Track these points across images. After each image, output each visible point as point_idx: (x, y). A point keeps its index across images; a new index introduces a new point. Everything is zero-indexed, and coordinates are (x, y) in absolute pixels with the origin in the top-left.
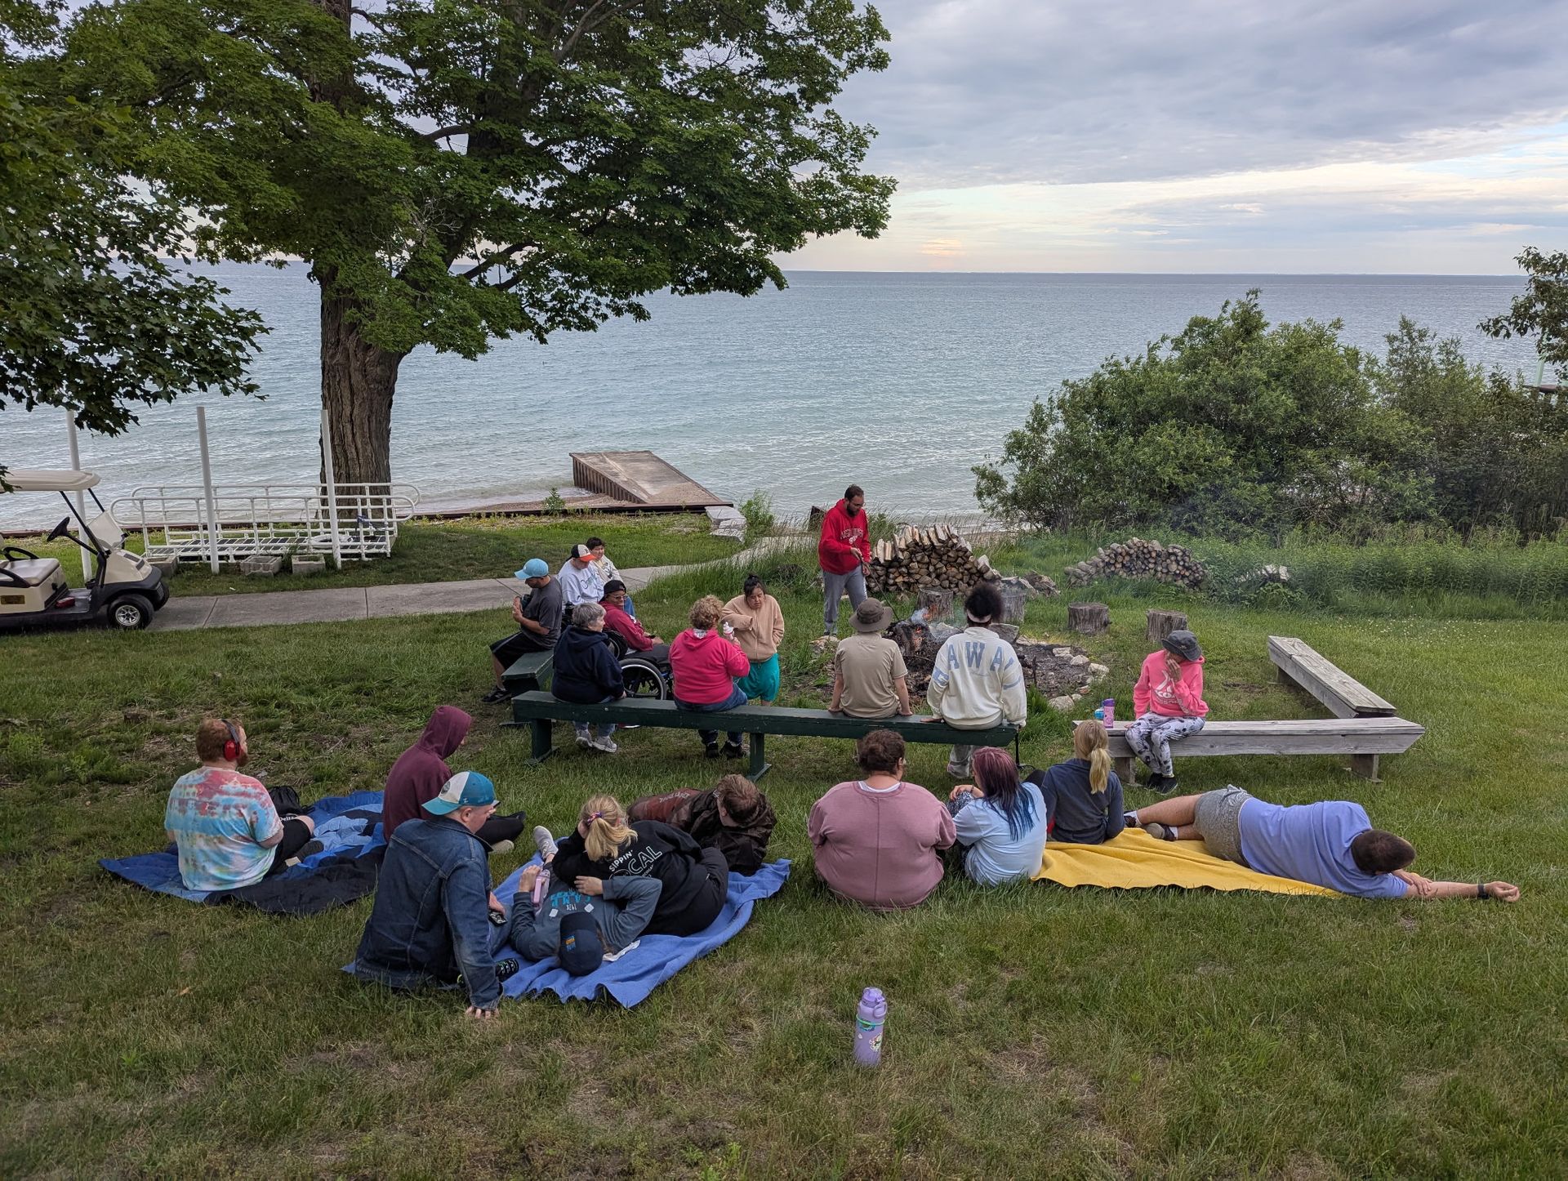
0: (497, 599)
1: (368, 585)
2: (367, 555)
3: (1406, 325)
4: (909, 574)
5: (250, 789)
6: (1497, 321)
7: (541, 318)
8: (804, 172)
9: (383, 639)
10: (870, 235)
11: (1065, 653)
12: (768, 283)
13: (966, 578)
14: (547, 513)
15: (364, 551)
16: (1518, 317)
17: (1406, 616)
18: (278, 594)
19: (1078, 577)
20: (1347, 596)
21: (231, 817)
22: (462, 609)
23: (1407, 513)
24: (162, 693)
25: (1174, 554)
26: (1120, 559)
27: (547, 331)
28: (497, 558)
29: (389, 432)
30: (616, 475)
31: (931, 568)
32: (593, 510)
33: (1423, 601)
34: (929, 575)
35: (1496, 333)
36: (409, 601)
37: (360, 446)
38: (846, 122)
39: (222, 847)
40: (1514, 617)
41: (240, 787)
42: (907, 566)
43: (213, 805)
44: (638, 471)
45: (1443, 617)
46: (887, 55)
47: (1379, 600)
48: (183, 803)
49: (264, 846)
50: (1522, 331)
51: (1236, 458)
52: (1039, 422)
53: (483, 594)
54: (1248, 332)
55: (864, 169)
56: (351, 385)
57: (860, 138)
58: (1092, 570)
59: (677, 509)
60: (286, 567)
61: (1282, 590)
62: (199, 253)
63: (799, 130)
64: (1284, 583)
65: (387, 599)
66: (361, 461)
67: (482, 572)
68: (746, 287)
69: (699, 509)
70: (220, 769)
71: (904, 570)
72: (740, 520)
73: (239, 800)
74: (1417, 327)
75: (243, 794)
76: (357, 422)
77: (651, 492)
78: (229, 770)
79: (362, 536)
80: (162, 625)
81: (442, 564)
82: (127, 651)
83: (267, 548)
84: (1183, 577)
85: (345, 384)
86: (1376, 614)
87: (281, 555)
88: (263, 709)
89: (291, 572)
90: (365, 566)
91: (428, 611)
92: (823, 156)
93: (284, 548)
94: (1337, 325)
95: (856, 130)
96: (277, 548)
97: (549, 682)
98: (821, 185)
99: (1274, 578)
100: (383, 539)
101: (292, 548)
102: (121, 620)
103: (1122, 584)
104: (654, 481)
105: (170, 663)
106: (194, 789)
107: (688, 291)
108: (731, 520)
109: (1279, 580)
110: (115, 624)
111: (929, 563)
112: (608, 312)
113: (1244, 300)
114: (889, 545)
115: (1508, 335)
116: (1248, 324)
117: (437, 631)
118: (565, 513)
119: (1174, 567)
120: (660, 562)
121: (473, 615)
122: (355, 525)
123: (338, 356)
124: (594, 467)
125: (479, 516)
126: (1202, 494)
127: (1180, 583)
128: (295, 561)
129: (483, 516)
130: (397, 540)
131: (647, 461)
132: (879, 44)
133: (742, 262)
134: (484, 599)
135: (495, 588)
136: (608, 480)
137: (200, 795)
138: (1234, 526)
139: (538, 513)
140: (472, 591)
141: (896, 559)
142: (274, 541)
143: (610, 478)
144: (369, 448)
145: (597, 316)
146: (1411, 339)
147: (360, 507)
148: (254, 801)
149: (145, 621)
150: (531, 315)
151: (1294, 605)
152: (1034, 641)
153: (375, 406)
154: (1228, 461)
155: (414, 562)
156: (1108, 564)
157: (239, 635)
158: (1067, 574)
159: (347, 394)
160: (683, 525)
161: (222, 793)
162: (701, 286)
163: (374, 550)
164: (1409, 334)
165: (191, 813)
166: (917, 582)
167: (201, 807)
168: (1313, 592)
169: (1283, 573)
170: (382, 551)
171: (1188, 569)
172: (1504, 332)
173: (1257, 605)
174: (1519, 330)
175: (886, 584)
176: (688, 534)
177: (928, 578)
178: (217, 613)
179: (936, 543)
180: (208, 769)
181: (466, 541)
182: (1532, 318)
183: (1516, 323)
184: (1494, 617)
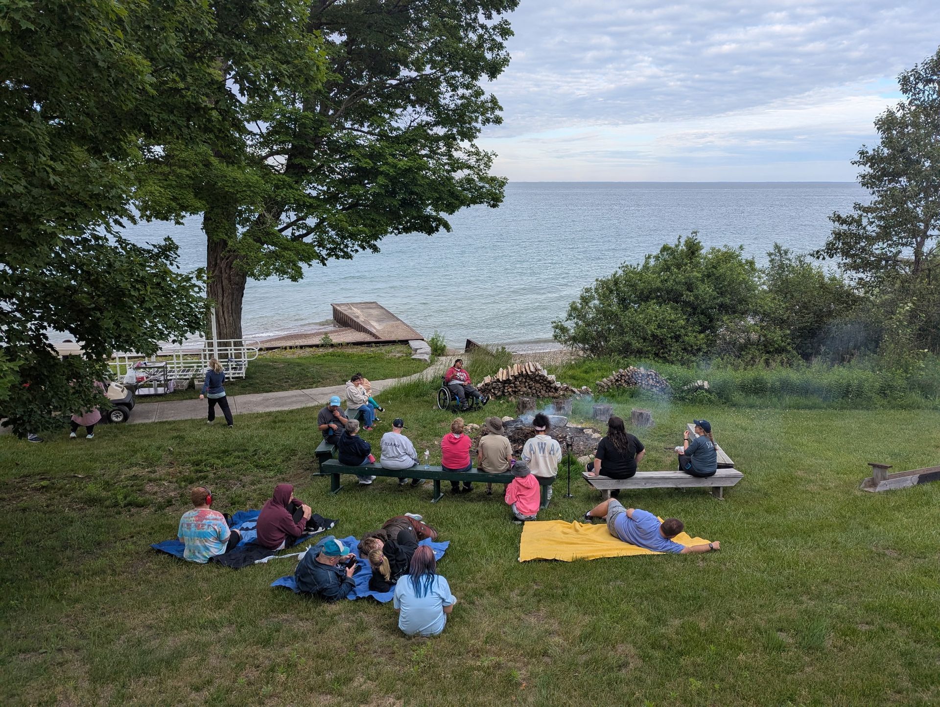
0: (301, 402)
1: (235, 395)
2: (233, 378)
3: (777, 247)
4: (516, 387)
5: (218, 517)
6: (818, 252)
7: (324, 253)
8: (459, 175)
9: (248, 426)
10: (494, 206)
11: (590, 431)
12: (441, 228)
13: (544, 388)
14: (322, 346)
15: (231, 376)
16: (828, 249)
17: (767, 407)
18: (189, 401)
19: (603, 387)
20: (737, 397)
21: (210, 530)
22: (286, 408)
23: (776, 349)
24: (146, 460)
25: (651, 375)
26: (623, 378)
27: (326, 259)
28: (300, 377)
29: (241, 309)
30: (358, 317)
31: (527, 384)
32: (348, 344)
33: (775, 400)
34: (525, 387)
35: (818, 258)
36: (257, 404)
37: (226, 318)
38: (481, 150)
39: (207, 544)
40: (821, 408)
41: (214, 516)
42: (514, 383)
43: (203, 525)
44: (370, 315)
45: (786, 408)
46: (501, 118)
47: (753, 399)
48: (189, 525)
49: (222, 542)
50: (831, 256)
51: (688, 320)
52: (585, 300)
53: (294, 399)
54: (693, 253)
55: (491, 173)
56: (222, 287)
57: (489, 158)
58: (610, 384)
59: (393, 342)
60: (191, 386)
61: (705, 394)
62: (141, 217)
63: (456, 154)
64: (706, 391)
65: (245, 403)
66: (227, 325)
67: (293, 386)
68: (430, 231)
69: (405, 342)
70: (204, 509)
71: (512, 385)
72: (428, 349)
73: (215, 522)
74: (783, 248)
75: (216, 519)
76: (225, 305)
77: (378, 328)
78: (206, 509)
79: (230, 367)
80: (134, 420)
81: (272, 382)
82: (121, 436)
83: (180, 375)
84: (656, 386)
85: (219, 286)
86: (751, 406)
87: (188, 379)
88: (198, 468)
89: (194, 388)
90: (232, 383)
91: (268, 410)
92: (469, 167)
93: (190, 375)
94: (741, 248)
95: (486, 155)
96: (185, 375)
97: (337, 455)
98: (469, 180)
99: (701, 387)
100: (241, 369)
101: (193, 375)
102: (114, 419)
103: (624, 391)
104: (379, 321)
105: (145, 442)
106: (193, 518)
107: (400, 233)
108: (423, 350)
109: (703, 389)
110: (111, 421)
111: (526, 382)
112: (359, 248)
113: (690, 236)
114: (505, 371)
115: (824, 259)
116: (693, 248)
117: (275, 422)
118: (332, 346)
119: (651, 381)
120: (385, 377)
121: (291, 412)
122: (227, 362)
123: (216, 271)
124: (345, 312)
125: (286, 348)
126: (670, 340)
127: (654, 390)
128: (196, 383)
129: (288, 348)
130: (247, 368)
131: (375, 308)
132: (497, 112)
133: (428, 218)
134: (296, 402)
135: (300, 395)
136: (353, 320)
137: (196, 521)
138: (686, 356)
139: (317, 346)
140: (289, 397)
141: (508, 380)
142: (183, 371)
143: (355, 319)
144: (231, 318)
145: (352, 251)
146: (781, 254)
147: (229, 352)
148: (219, 522)
149: (126, 418)
150: (318, 251)
151: (710, 401)
152: (575, 425)
153: (235, 297)
154: (682, 322)
155: (258, 381)
156: (617, 381)
157: (174, 425)
158: (597, 385)
159: (220, 291)
160: (396, 352)
161: (206, 519)
162: (407, 230)
163: (237, 375)
164: (779, 251)
165: (193, 529)
166: (519, 390)
167: (197, 526)
168: (720, 395)
169: (706, 385)
170: (241, 375)
171: (658, 382)
172: (821, 257)
173: (693, 401)
174: (829, 256)
175: (503, 392)
176: (399, 358)
177: (525, 389)
178: (160, 413)
179: (529, 373)
180: (200, 509)
181: (283, 368)
182: (836, 249)
183: (828, 253)
184: (810, 408)
